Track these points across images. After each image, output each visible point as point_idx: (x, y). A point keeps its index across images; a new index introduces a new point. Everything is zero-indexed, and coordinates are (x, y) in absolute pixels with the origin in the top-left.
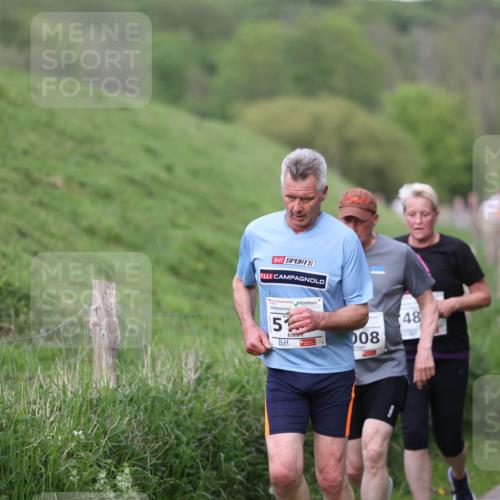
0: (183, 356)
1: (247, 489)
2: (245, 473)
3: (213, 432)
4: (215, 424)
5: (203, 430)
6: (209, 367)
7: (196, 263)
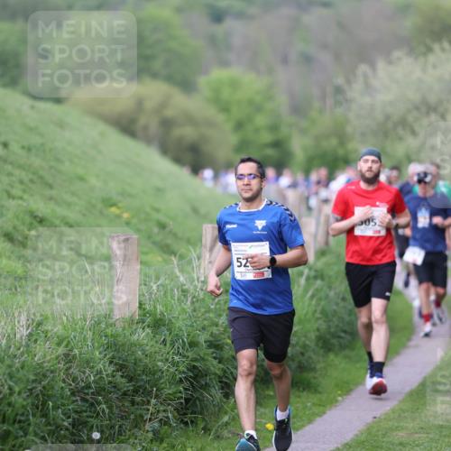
0: (16, 315)
1: (73, 434)
2: (70, 420)
3: (43, 383)
4: (45, 376)
5: (34, 381)
6: (39, 324)
7: (29, 230)
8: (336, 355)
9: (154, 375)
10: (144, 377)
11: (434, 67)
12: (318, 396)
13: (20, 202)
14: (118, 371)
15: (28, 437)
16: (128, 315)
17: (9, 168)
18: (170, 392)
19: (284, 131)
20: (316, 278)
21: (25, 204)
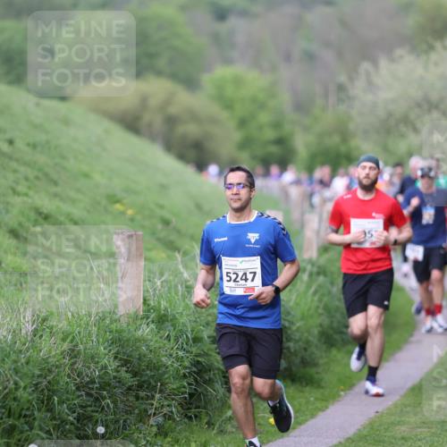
0: (22, 310)
1: (78, 429)
2: (75, 415)
3: (48, 378)
4: (50, 371)
5: (38, 376)
6: (44, 320)
7: (34, 226)
8: (339, 350)
9: (158, 370)
10: (148, 372)
11: (436, 64)
12: (322, 390)
13: (25, 199)
14: (122, 366)
15: (33, 431)
16: (132, 311)
17: (14, 165)
18: (175, 387)
19: (287, 128)
20: (318, 274)
21: (30, 201)
